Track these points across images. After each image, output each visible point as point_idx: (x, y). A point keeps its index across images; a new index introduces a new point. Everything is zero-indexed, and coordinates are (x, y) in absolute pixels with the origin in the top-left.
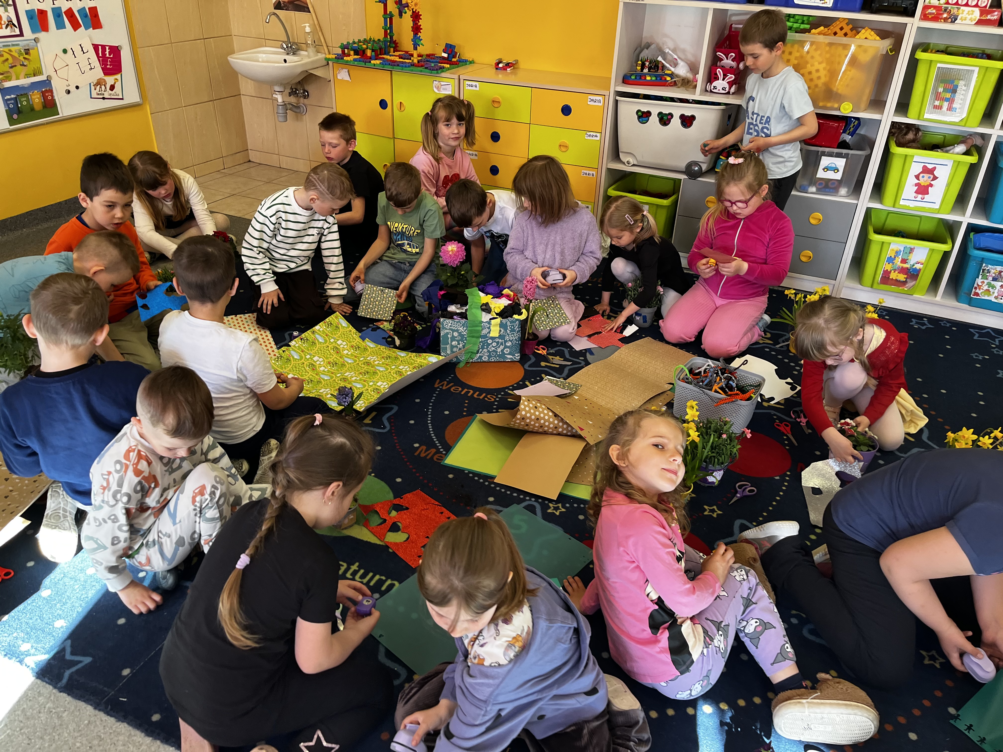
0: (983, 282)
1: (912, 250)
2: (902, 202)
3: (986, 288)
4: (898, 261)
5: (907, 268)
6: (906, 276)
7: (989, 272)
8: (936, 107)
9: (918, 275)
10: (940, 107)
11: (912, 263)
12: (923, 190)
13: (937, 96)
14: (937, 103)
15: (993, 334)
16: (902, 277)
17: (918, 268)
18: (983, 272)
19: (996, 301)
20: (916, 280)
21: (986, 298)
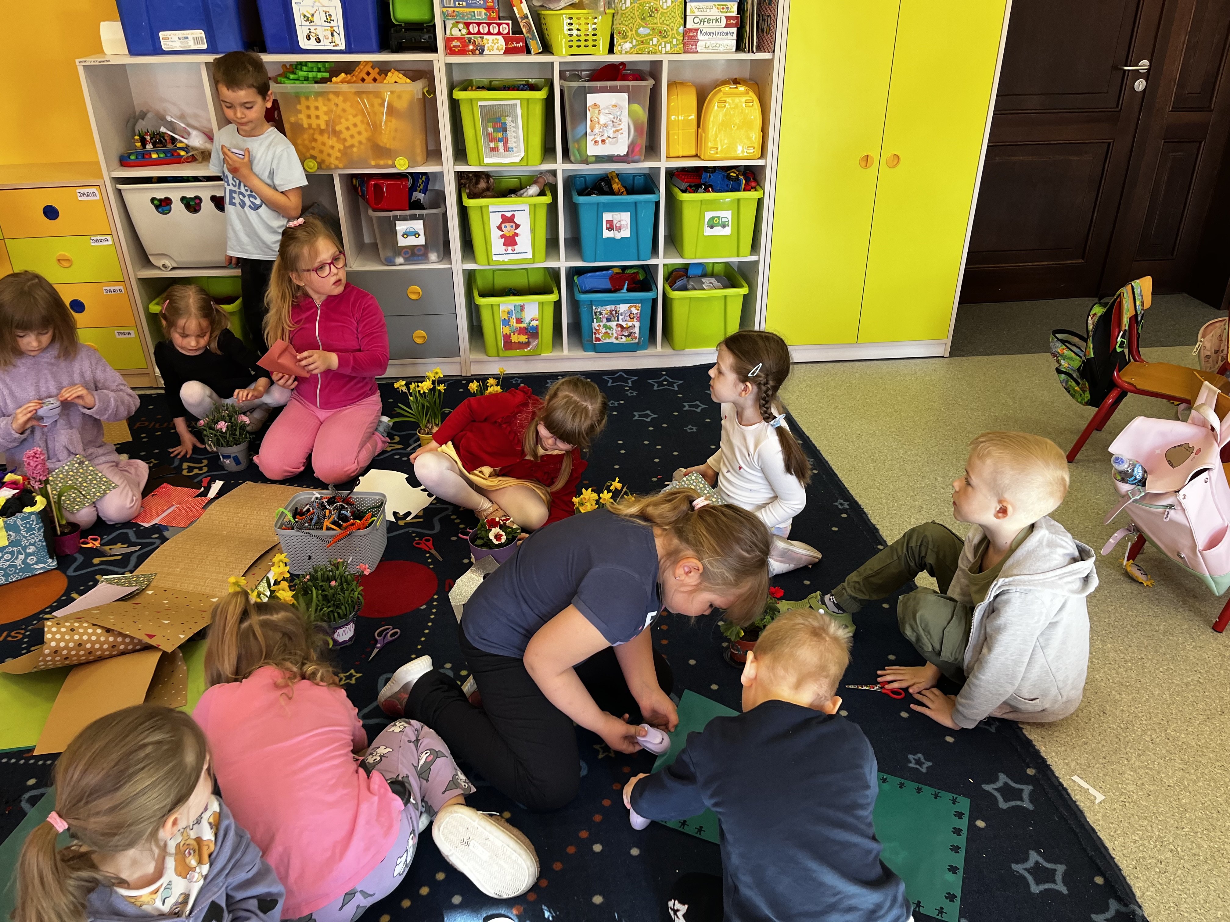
0: (599, 326)
1: (522, 307)
2: (495, 258)
3: (604, 331)
4: (513, 321)
5: (525, 328)
6: (526, 337)
7: (601, 314)
8: (492, 149)
9: (537, 333)
10: (496, 149)
11: (527, 321)
12: (510, 241)
13: (490, 138)
14: (492, 145)
15: (626, 376)
16: (523, 338)
17: (535, 325)
18: (596, 315)
19: (617, 342)
20: (538, 338)
21: (608, 341)
